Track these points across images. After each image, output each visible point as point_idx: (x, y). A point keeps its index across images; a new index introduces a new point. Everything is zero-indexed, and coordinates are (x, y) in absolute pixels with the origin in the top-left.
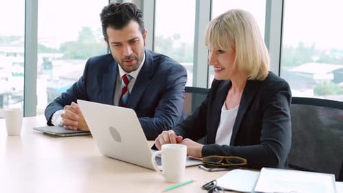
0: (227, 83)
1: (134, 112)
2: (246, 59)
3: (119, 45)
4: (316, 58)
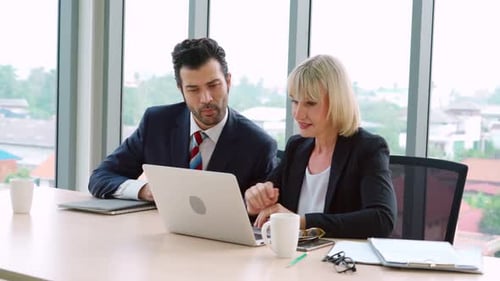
3: (195, 89)
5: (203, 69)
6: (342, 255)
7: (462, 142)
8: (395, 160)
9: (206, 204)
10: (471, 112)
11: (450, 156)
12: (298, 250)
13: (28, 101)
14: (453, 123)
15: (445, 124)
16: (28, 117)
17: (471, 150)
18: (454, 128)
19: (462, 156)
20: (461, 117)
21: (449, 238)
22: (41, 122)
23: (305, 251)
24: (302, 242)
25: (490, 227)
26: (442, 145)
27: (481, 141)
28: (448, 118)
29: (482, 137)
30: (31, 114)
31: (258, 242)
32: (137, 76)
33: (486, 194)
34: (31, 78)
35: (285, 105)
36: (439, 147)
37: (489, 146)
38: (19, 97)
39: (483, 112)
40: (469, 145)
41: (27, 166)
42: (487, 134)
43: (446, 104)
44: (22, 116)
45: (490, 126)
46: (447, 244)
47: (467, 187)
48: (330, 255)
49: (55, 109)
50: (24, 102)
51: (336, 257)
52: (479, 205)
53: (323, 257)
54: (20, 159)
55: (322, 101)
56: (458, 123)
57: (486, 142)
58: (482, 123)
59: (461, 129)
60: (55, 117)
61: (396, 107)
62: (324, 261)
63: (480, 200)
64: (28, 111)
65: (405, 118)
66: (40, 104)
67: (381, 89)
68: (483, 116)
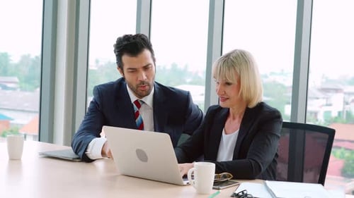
0: (224, 113)
1: (169, 136)
2: (249, 90)
3: (134, 71)
4: (188, 80)
5: (140, 56)
6: (245, 192)
7: (330, 112)
8: (286, 125)
9: (148, 155)
10: (337, 91)
11: (321, 121)
12: (213, 188)
13: (19, 79)
14: (324, 98)
15: (318, 98)
16: (19, 90)
17: (336, 118)
18: (324, 102)
19: (329, 122)
20: (330, 94)
21: (322, 181)
22: (27, 94)
23: (219, 189)
24: (216, 183)
25: (349, 173)
26: (316, 114)
27: (343, 111)
28: (320, 95)
29: (344, 108)
30: (21, 87)
31: (185, 183)
32: (97, 61)
33: (347, 149)
34: (22, 62)
35: (204, 84)
36: (313, 115)
37: (349, 114)
38: (12, 75)
39: (345, 90)
40: (334, 114)
41: (17, 124)
42: (348, 106)
43: (319, 85)
44: (14, 89)
45: (350, 100)
46: (320, 186)
47: (334, 144)
48: (237, 192)
49: (40, 84)
50: (16, 79)
51: (241, 194)
52: (342, 157)
53: (231, 194)
54: (12, 120)
55: (235, 82)
56: (327, 98)
57: (347, 111)
58: (344, 98)
59: (329, 103)
60: (39, 89)
61: (283, 86)
62: (232, 196)
63: (342, 153)
64: (18, 86)
65: (291, 94)
66: (28, 80)
67: (272, 73)
68: (345, 93)
